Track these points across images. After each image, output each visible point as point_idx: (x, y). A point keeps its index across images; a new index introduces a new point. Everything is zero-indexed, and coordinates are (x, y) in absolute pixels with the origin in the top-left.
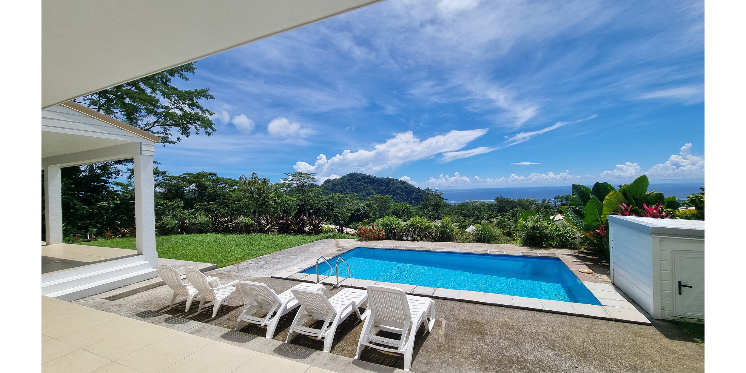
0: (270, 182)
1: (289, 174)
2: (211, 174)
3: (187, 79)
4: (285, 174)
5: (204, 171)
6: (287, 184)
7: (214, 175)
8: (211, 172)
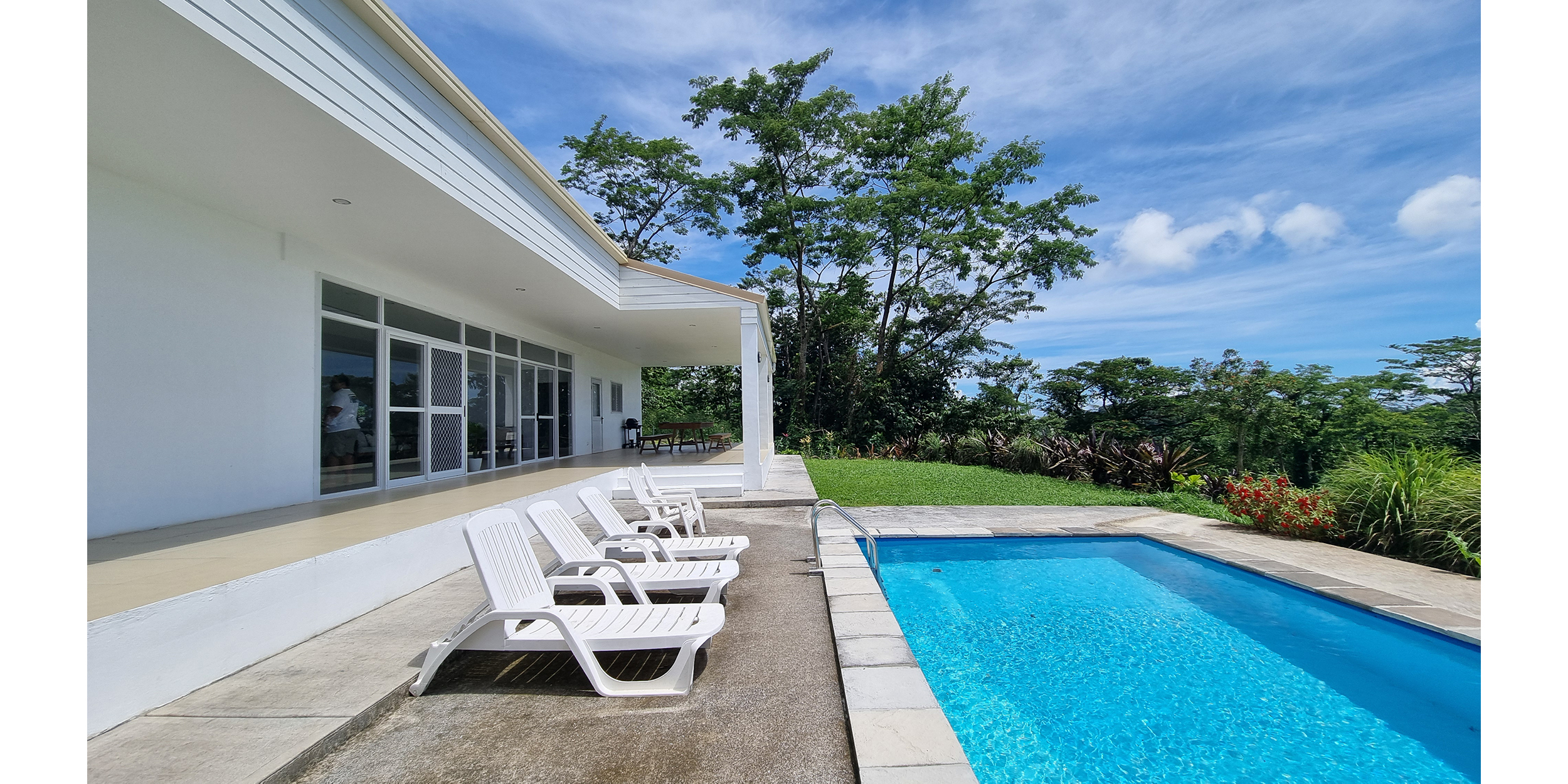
0: (1330, 373)
1: (1409, 348)
2: (1137, 361)
3: (1031, 180)
4: (1392, 346)
5: (1123, 356)
6: (1396, 376)
7: (1144, 362)
8: (1137, 357)
